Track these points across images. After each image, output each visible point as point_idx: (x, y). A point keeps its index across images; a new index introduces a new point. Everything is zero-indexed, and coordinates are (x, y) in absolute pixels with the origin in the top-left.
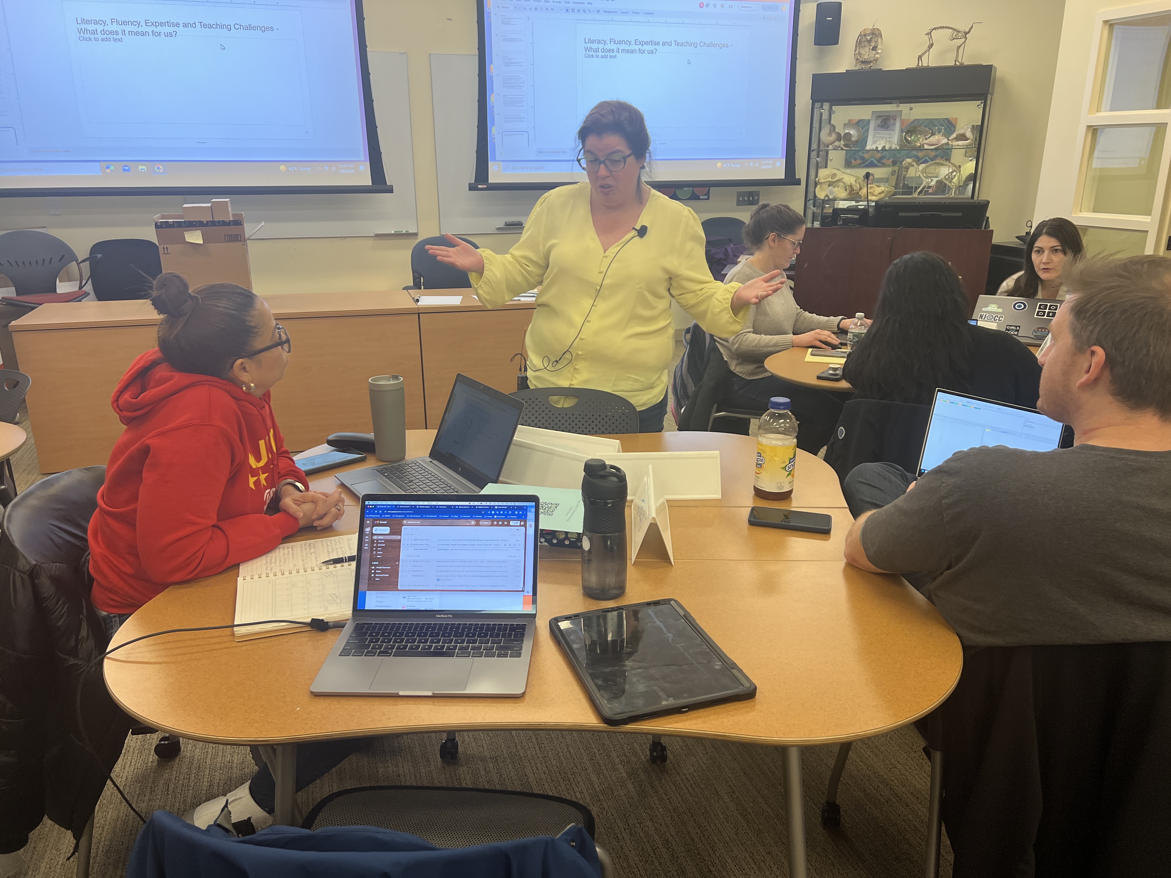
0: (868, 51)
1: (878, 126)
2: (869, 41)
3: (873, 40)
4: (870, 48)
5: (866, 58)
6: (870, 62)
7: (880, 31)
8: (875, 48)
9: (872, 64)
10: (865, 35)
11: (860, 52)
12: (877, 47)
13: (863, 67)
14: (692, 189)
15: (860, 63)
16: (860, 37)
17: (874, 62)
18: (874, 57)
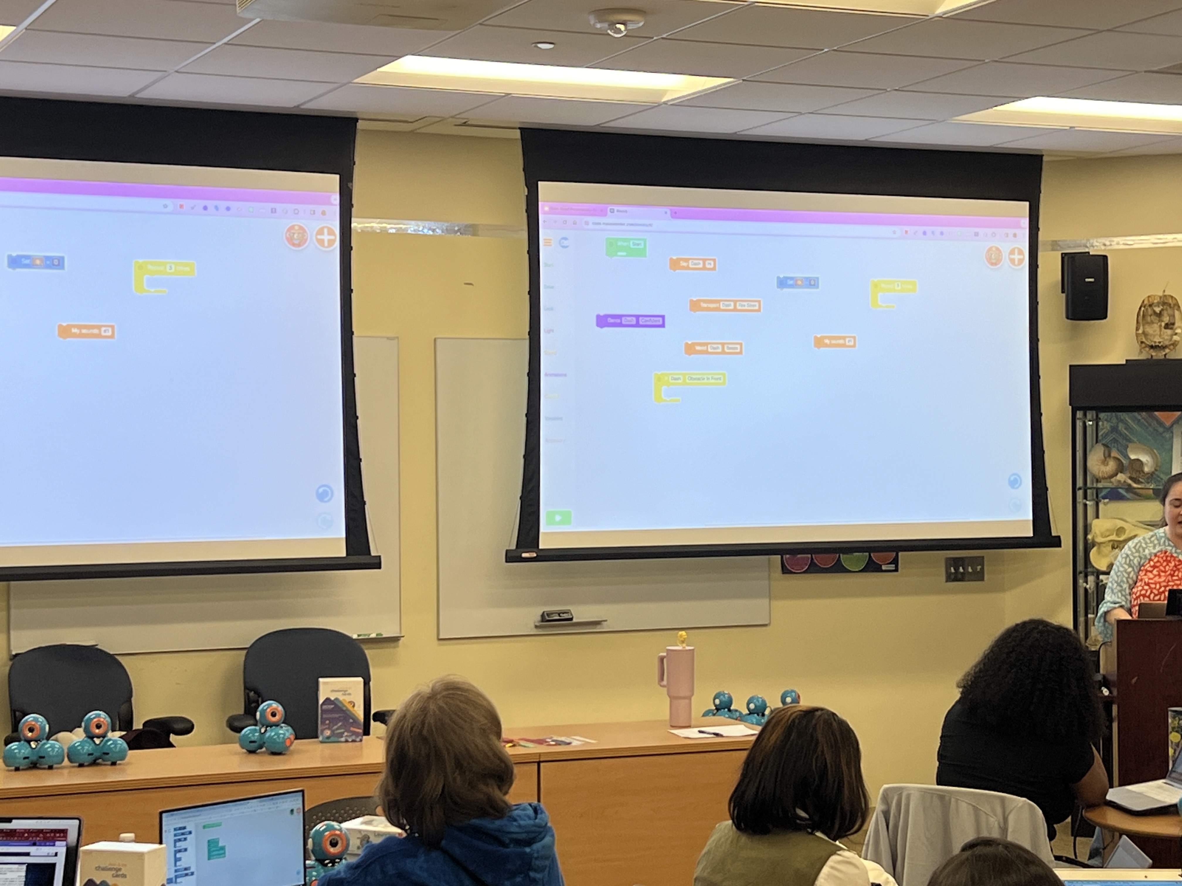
0: (1158, 330)
2: (1160, 315)
3: (1165, 313)
4: (1161, 326)
5: (1157, 341)
6: (1164, 348)
7: (1176, 299)
8: (1169, 326)
9: (1167, 351)
10: (1150, 306)
11: (1146, 330)
12: (1173, 324)
13: (1154, 354)
14: (867, 554)
15: (1147, 349)
16: (1143, 309)
17: (1172, 347)
18: (1171, 340)
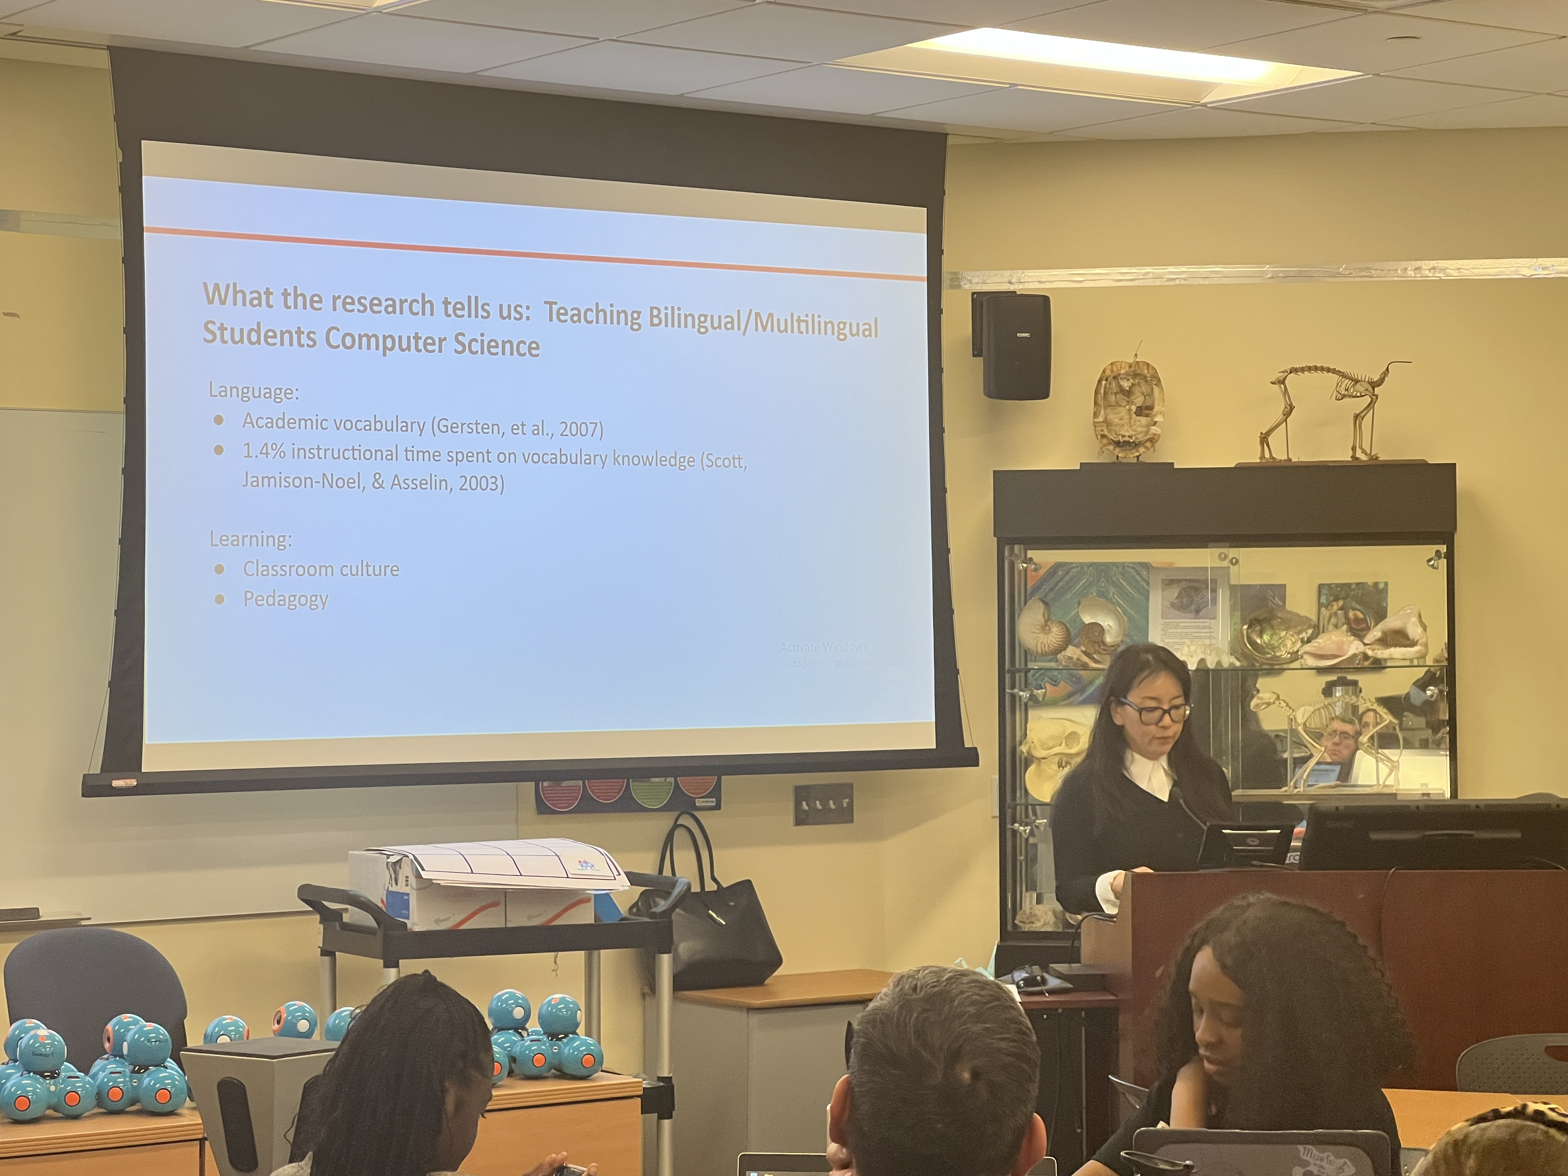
0: (1127, 417)
1: (1172, 605)
2: (1128, 393)
3: (1136, 390)
4: (1130, 410)
5: (1127, 434)
6: (1136, 445)
7: (1154, 368)
8: (1144, 410)
9: (1142, 450)
10: (1115, 378)
11: (1109, 418)
12: (1151, 408)
13: (1121, 455)
14: (672, 780)
15: (1111, 447)
16: (1104, 382)
17: (1148, 444)
18: (1147, 433)
